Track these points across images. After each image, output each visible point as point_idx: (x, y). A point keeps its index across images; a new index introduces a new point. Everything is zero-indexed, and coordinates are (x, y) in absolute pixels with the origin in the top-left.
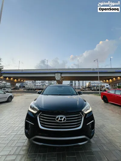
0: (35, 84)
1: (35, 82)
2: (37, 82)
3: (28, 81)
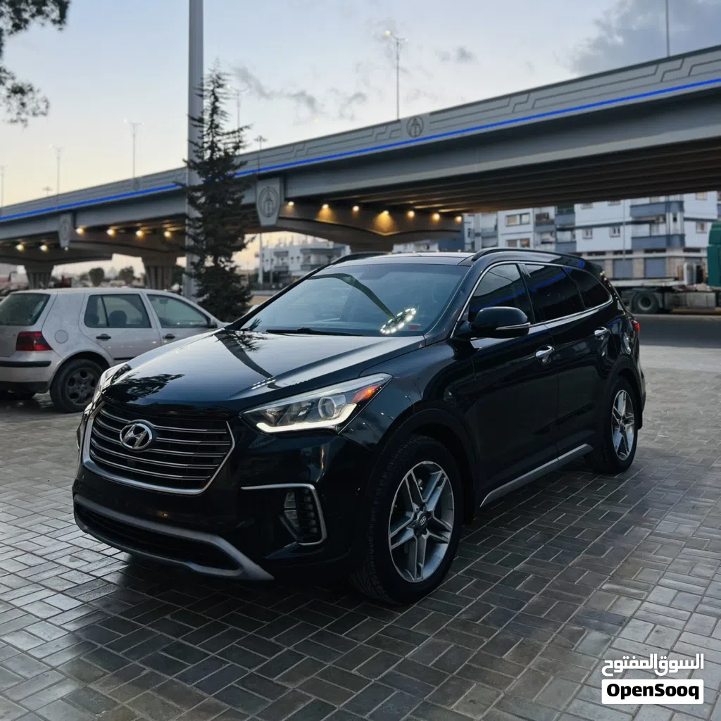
0: (566, 236)
1: (561, 221)
2: (584, 214)
3: (502, 215)
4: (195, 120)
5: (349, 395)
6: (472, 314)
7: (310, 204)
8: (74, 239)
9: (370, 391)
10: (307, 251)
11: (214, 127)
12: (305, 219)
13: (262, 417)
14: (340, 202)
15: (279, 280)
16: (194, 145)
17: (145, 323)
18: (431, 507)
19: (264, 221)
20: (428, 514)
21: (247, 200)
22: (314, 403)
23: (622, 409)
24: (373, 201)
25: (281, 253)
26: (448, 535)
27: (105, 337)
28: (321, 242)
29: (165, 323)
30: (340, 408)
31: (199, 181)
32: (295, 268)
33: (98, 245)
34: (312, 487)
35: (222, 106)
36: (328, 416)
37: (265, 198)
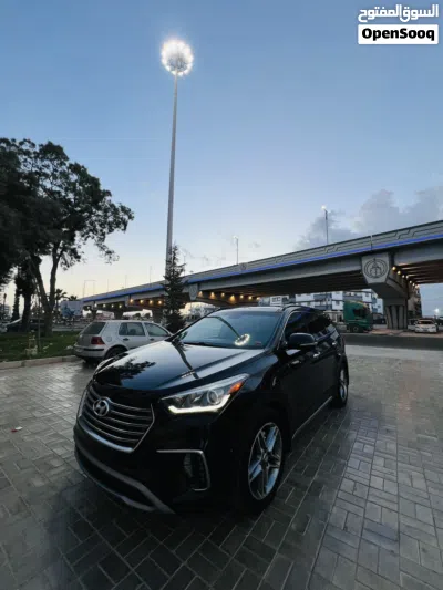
1: (291, 300)
2: (298, 298)
3: (271, 298)
4: (168, 262)
5: (226, 389)
6: (287, 337)
7: (207, 293)
8: (129, 304)
9: (238, 386)
10: (206, 309)
11: (174, 264)
12: (206, 299)
13: (173, 402)
14: (218, 292)
15: (195, 318)
16: (168, 271)
17: (143, 334)
18: (270, 449)
19: (192, 298)
20: (269, 453)
21: (184, 291)
22: (205, 394)
23: (342, 377)
24: (229, 292)
25: (198, 310)
26: (279, 463)
27: (126, 339)
28: (211, 306)
29: (151, 334)
30: (221, 397)
31: (168, 283)
32: (202, 314)
33: (137, 307)
34: (201, 452)
35: (177, 257)
36: (212, 402)
37: (192, 290)
